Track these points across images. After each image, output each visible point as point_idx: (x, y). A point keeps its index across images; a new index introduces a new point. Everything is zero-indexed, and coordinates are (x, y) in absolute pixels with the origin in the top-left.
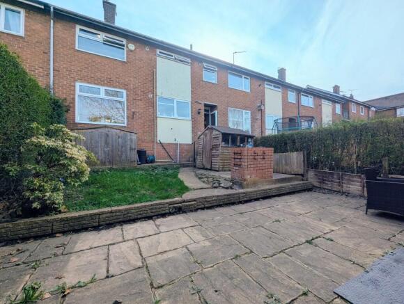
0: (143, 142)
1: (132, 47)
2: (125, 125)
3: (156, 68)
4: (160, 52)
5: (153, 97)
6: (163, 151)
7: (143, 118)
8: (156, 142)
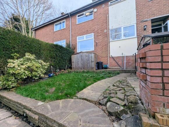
0: (102, 57)
1: (95, 10)
2: (94, 50)
3: (108, 14)
4: (110, 3)
5: (107, 31)
6: (114, 62)
7: (102, 44)
8: (110, 57)
